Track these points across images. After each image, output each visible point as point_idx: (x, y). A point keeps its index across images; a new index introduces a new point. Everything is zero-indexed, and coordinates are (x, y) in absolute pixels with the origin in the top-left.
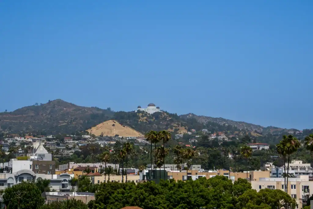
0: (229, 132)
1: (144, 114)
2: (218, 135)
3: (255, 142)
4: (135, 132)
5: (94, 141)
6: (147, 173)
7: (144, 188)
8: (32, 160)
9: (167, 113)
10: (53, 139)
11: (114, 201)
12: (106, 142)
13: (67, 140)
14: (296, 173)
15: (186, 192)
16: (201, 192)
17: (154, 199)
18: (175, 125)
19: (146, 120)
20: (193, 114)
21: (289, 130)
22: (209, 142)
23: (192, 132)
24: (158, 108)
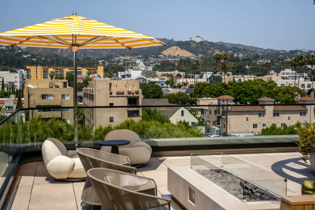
0: (244, 52)
1: (194, 42)
2: (238, 55)
3: (262, 58)
4: (189, 53)
5: (165, 59)
6: (209, 77)
7: (221, 86)
8: (141, 70)
9: (208, 42)
10: (142, 57)
11: (205, 92)
12: (173, 59)
13: (149, 58)
14: (289, 77)
15: (244, 88)
16: (252, 88)
17: (226, 92)
18: (213, 49)
19: (195, 46)
20: (222, 42)
21: (281, 51)
22: (235, 59)
23: (222, 53)
24: (202, 39)
